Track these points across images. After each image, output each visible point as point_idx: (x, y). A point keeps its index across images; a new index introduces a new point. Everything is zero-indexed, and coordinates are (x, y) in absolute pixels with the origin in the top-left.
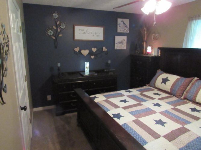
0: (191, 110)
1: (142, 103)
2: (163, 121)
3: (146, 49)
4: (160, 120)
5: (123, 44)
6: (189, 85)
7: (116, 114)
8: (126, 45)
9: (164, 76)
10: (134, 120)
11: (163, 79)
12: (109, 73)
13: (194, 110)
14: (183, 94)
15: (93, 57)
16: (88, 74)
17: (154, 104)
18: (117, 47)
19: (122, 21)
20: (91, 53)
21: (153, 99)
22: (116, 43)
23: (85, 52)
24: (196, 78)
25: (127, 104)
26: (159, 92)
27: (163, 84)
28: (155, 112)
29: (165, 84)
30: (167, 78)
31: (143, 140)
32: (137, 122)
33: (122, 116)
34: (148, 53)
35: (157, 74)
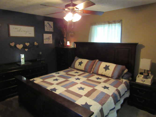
0: (96, 79)
1: (68, 79)
2: (83, 87)
3: (66, 43)
4: (81, 87)
5: (49, 39)
6: (94, 64)
7: (53, 88)
8: (52, 40)
9: (80, 60)
10: (65, 90)
11: (79, 63)
12: (41, 62)
13: (98, 79)
14: (91, 70)
15: (26, 50)
16: (24, 64)
17: (76, 79)
18: (46, 42)
19: (48, 23)
20: (25, 47)
21: (75, 76)
22: (45, 39)
23: (20, 46)
24: (97, 60)
25: (59, 81)
26: (78, 71)
27: (80, 65)
28: (77, 83)
29: (81, 65)
30: (82, 61)
31: (73, 100)
32: (68, 91)
33: (57, 89)
34: (68, 46)
35: (75, 60)
